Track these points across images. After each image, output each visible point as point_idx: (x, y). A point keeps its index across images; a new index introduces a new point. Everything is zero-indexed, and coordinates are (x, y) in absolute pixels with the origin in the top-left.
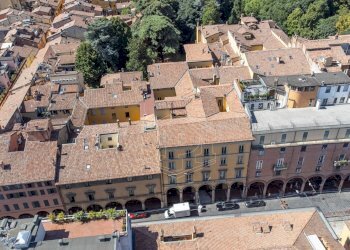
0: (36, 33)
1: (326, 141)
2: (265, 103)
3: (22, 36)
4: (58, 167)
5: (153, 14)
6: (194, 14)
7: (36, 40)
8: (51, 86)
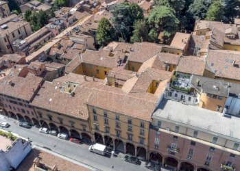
0: (95, 4)
1: (213, 145)
2: (187, 97)
3: (85, 5)
4: (36, 94)
5: (163, 4)
6: (202, 9)
7: (93, 9)
8: (69, 42)
